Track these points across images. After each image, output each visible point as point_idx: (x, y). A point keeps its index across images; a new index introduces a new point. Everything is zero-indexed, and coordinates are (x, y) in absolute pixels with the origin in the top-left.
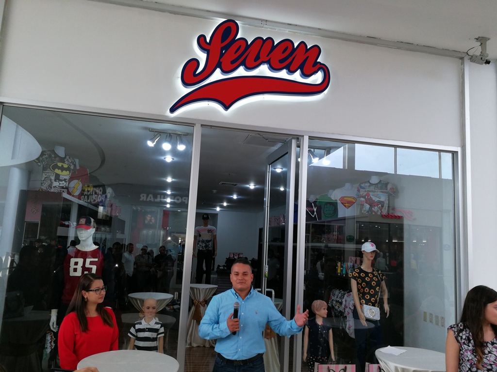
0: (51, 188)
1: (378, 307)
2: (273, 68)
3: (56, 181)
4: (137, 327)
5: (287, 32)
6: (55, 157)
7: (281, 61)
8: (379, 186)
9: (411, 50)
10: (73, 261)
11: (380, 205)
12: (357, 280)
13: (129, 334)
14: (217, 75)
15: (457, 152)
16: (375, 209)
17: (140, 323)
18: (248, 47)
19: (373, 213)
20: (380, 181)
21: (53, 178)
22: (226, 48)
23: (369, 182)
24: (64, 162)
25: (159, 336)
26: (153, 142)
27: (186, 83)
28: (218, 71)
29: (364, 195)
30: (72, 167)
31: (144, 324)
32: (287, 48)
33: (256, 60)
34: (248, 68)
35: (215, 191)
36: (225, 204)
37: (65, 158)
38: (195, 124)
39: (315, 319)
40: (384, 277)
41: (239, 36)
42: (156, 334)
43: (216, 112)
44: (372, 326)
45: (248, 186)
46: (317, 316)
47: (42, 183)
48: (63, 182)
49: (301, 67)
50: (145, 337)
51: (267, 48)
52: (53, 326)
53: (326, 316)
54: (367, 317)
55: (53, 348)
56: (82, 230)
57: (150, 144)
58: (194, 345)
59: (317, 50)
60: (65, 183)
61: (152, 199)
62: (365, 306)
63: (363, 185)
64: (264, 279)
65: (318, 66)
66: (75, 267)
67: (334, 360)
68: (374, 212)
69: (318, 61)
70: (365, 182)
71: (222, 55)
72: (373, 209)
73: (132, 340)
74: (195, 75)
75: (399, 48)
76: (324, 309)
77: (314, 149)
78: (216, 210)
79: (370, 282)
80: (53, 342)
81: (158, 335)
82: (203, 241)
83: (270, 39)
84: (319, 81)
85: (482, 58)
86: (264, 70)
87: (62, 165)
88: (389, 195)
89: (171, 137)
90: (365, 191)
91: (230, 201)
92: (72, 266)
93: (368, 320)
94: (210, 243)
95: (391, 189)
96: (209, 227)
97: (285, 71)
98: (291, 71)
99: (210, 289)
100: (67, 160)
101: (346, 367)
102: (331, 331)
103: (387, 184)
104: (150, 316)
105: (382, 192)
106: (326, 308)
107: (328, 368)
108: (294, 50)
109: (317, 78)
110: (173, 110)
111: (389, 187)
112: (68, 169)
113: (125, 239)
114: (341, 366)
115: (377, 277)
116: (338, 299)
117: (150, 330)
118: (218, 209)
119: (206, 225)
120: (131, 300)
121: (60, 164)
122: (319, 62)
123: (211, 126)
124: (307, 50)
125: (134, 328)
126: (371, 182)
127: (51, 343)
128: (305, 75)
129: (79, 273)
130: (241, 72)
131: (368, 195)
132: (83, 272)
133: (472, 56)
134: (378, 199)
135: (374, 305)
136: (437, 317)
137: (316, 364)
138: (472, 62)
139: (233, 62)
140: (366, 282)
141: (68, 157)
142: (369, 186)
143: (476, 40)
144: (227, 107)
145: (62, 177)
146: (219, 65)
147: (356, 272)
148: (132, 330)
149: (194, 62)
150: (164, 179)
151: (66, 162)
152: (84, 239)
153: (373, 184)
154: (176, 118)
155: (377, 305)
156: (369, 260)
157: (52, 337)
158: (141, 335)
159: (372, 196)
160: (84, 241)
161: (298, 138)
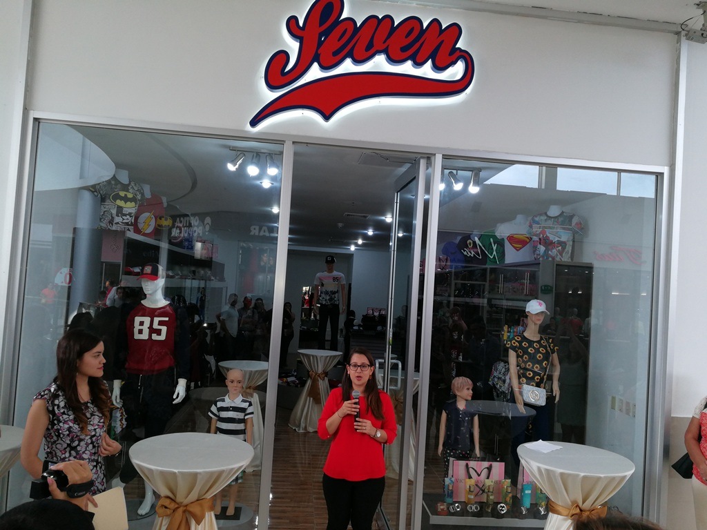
0: (112, 224)
1: (544, 388)
2: (393, 60)
3: (118, 216)
4: (220, 404)
5: (414, 5)
6: (116, 184)
7: (404, 49)
8: (560, 219)
9: (599, 24)
10: (138, 319)
11: (560, 248)
12: (516, 352)
13: (209, 414)
14: (315, 73)
15: (663, 173)
16: (554, 252)
17: (223, 400)
18: (357, 30)
19: (550, 259)
20: (563, 212)
21: (114, 212)
22: (327, 33)
23: (546, 214)
24: (128, 191)
25: (246, 417)
26: (235, 165)
27: (271, 86)
28: (316, 66)
29: (538, 233)
30: (139, 197)
31: (228, 402)
32: (413, 29)
33: (367, 50)
34: (357, 61)
35: (340, 225)
36: (360, 242)
37: (130, 184)
38: (284, 141)
39: (455, 402)
40: (556, 348)
41: (344, 15)
42: (243, 414)
43: (313, 123)
44: (533, 412)
45: (383, 218)
46: (458, 398)
47: (101, 219)
48: (128, 217)
49: (433, 56)
50: (228, 418)
51: (384, 31)
52: (116, 400)
53: (470, 398)
54: (527, 401)
55: (124, 426)
56: (147, 281)
57: (231, 167)
58: (311, 430)
59: (456, 30)
60: (130, 219)
61: (267, 234)
62: (525, 386)
63: (537, 219)
64: (388, 346)
65: (458, 54)
66: (141, 327)
67: (478, 456)
68: (551, 256)
69: (457, 46)
70: (541, 215)
71: (320, 43)
72: (550, 252)
73: (213, 422)
74: (283, 74)
75: (579, 22)
76: (468, 389)
77: (457, 170)
78: (349, 249)
79: (535, 354)
80: (124, 420)
81: (246, 415)
82: (327, 293)
83: (389, 18)
84: (459, 77)
85: (702, 34)
86: (380, 63)
87: (126, 195)
88: (574, 233)
89: (259, 157)
90: (540, 227)
91: (365, 237)
92: (137, 327)
93: (526, 405)
94: (336, 295)
95: (577, 224)
96: (335, 273)
97: (409, 63)
98: (418, 64)
99: (331, 357)
100: (132, 187)
101: (491, 466)
102: (476, 418)
103: (571, 217)
104: (235, 392)
105: (564, 229)
106: (471, 388)
107: (467, 465)
108: (423, 32)
109: (456, 71)
110: (254, 123)
111: (575, 221)
112: (133, 200)
113: (227, 288)
114: (486, 464)
115: (545, 347)
116: (500, 376)
117: (235, 409)
118: (353, 248)
119: (330, 270)
120: (221, 369)
121: (122, 194)
122: (459, 49)
123: (307, 143)
124: (442, 31)
125: (216, 406)
126: (549, 214)
127: (121, 420)
128: (438, 68)
129: (145, 336)
130: (348, 66)
131: (543, 232)
132: (150, 336)
133: (689, 31)
134: (557, 239)
135: (538, 385)
136: (628, 404)
137: (451, 459)
138: (687, 39)
139: (335, 53)
140: (529, 354)
141: (132, 184)
142: (546, 220)
143: (697, 6)
144: (327, 117)
145: (125, 211)
146: (316, 58)
147: (516, 341)
148: (214, 409)
149: (282, 56)
150: (269, 209)
151: (131, 190)
152: (150, 292)
153: (552, 217)
154: (260, 133)
155: (542, 385)
156: (535, 324)
157: (122, 413)
158: (224, 414)
159: (548, 235)
160: (150, 294)
161: (429, 158)
